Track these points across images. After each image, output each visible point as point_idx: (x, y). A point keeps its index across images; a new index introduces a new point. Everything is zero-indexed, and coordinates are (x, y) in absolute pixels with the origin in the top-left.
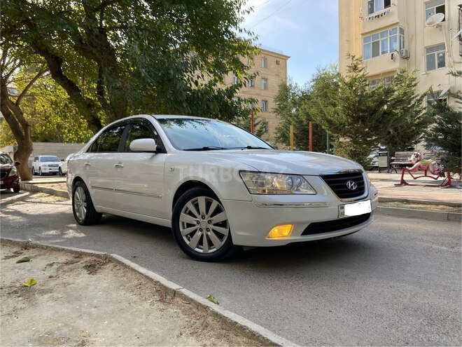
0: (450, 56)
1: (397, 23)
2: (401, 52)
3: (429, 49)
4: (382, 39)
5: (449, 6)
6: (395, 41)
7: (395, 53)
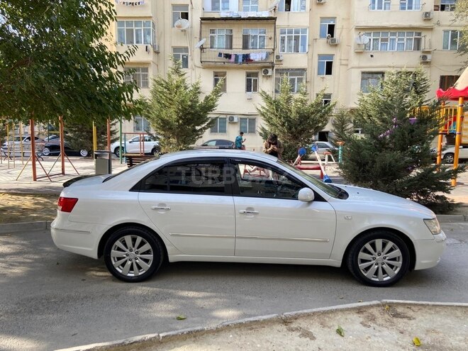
0: (192, 60)
1: (151, 17)
2: (154, 47)
3: (175, 49)
4: (137, 28)
5: (192, 15)
6: (149, 34)
7: (149, 46)
